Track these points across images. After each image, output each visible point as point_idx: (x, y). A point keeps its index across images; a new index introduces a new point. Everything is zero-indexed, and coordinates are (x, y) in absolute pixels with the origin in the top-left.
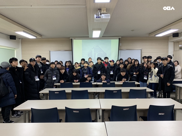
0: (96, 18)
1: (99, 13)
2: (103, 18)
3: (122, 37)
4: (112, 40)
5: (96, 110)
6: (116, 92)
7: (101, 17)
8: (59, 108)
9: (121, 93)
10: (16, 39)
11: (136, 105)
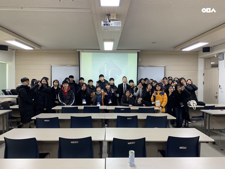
0: (103, 25)
1: (107, 19)
2: (112, 26)
3: (141, 51)
4: (129, 54)
6: (130, 119)
7: (109, 25)
9: (137, 120)
10: (7, 50)
11: (145, 138)
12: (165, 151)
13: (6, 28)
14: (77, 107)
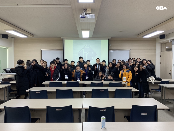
0: (81, 18)
1: (84, 13)
2: (88, 18)
3: (111, 38)
4: (102, 41)
6: (103, 91)
7: (86, 17)
9: (108, 92)
10: (7, 38)
11: (114, 107)
12: (130, 116)
13: (6, 21)
14: (62, 82)
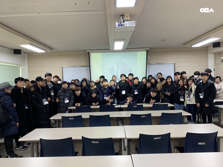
0: (117, 26)
1: (122, 20)
2: (127, 26)
3: (150, 48)
4: (138, 53)
5: (120, 140)
6: (144, 117)
7: (124, 25)
8: (74, 138)
9: (151, 118)
10: (21, 54)
11: (170, 133)
12: (184, 147)
